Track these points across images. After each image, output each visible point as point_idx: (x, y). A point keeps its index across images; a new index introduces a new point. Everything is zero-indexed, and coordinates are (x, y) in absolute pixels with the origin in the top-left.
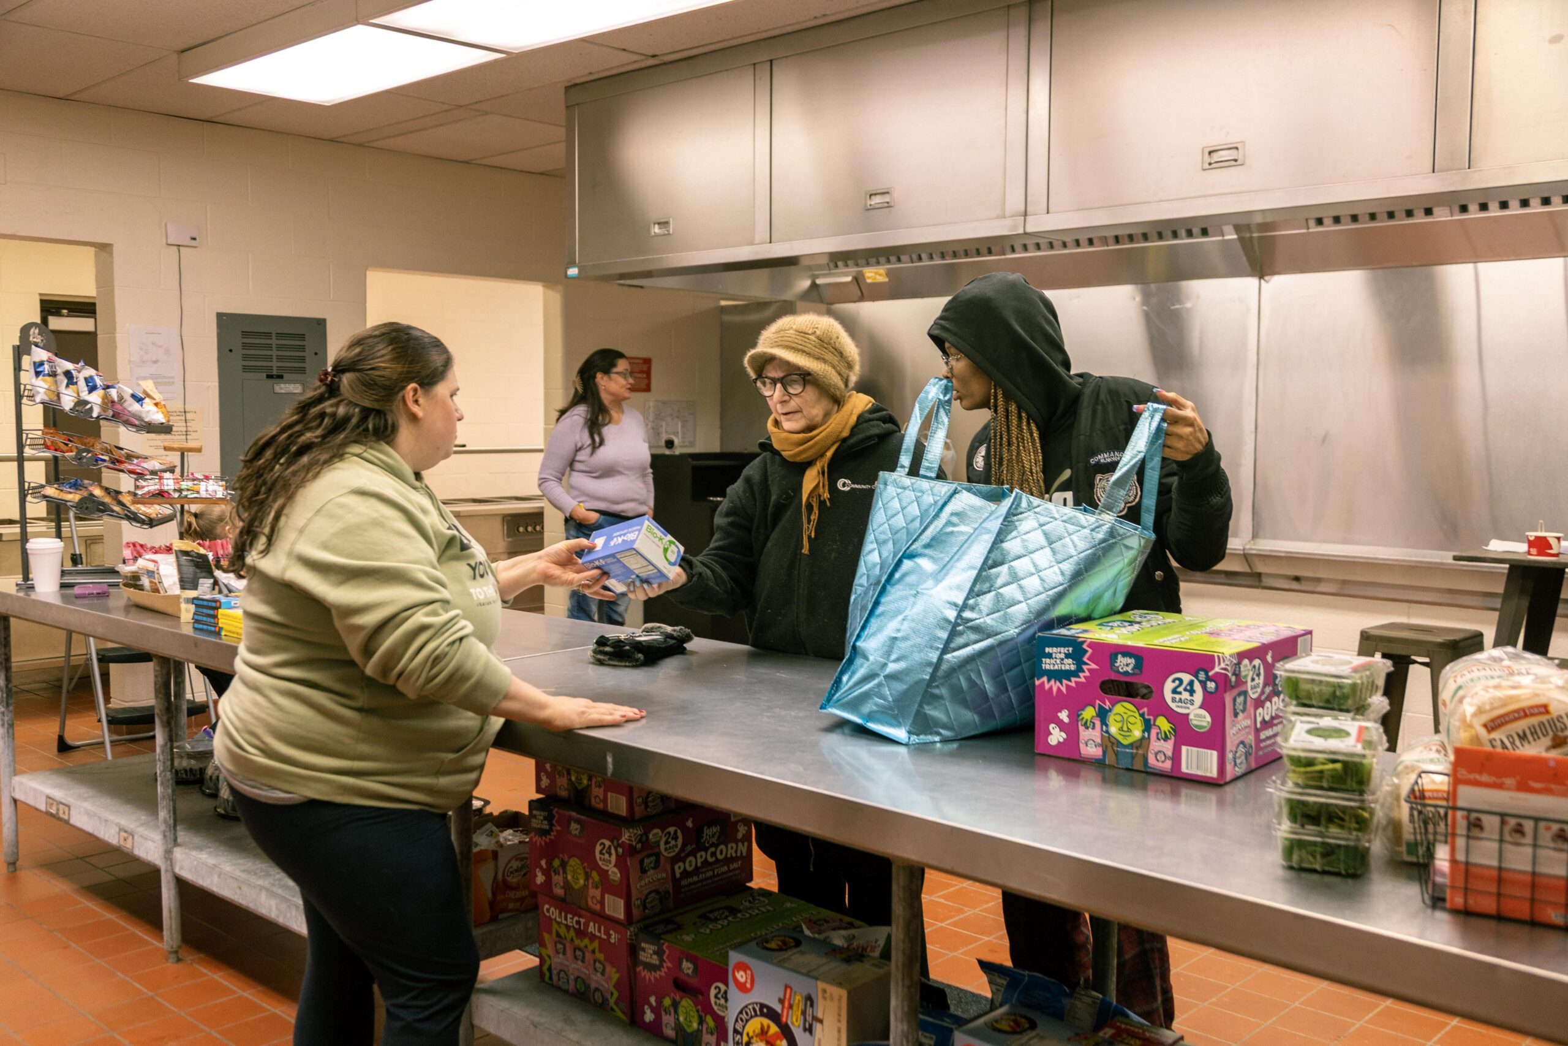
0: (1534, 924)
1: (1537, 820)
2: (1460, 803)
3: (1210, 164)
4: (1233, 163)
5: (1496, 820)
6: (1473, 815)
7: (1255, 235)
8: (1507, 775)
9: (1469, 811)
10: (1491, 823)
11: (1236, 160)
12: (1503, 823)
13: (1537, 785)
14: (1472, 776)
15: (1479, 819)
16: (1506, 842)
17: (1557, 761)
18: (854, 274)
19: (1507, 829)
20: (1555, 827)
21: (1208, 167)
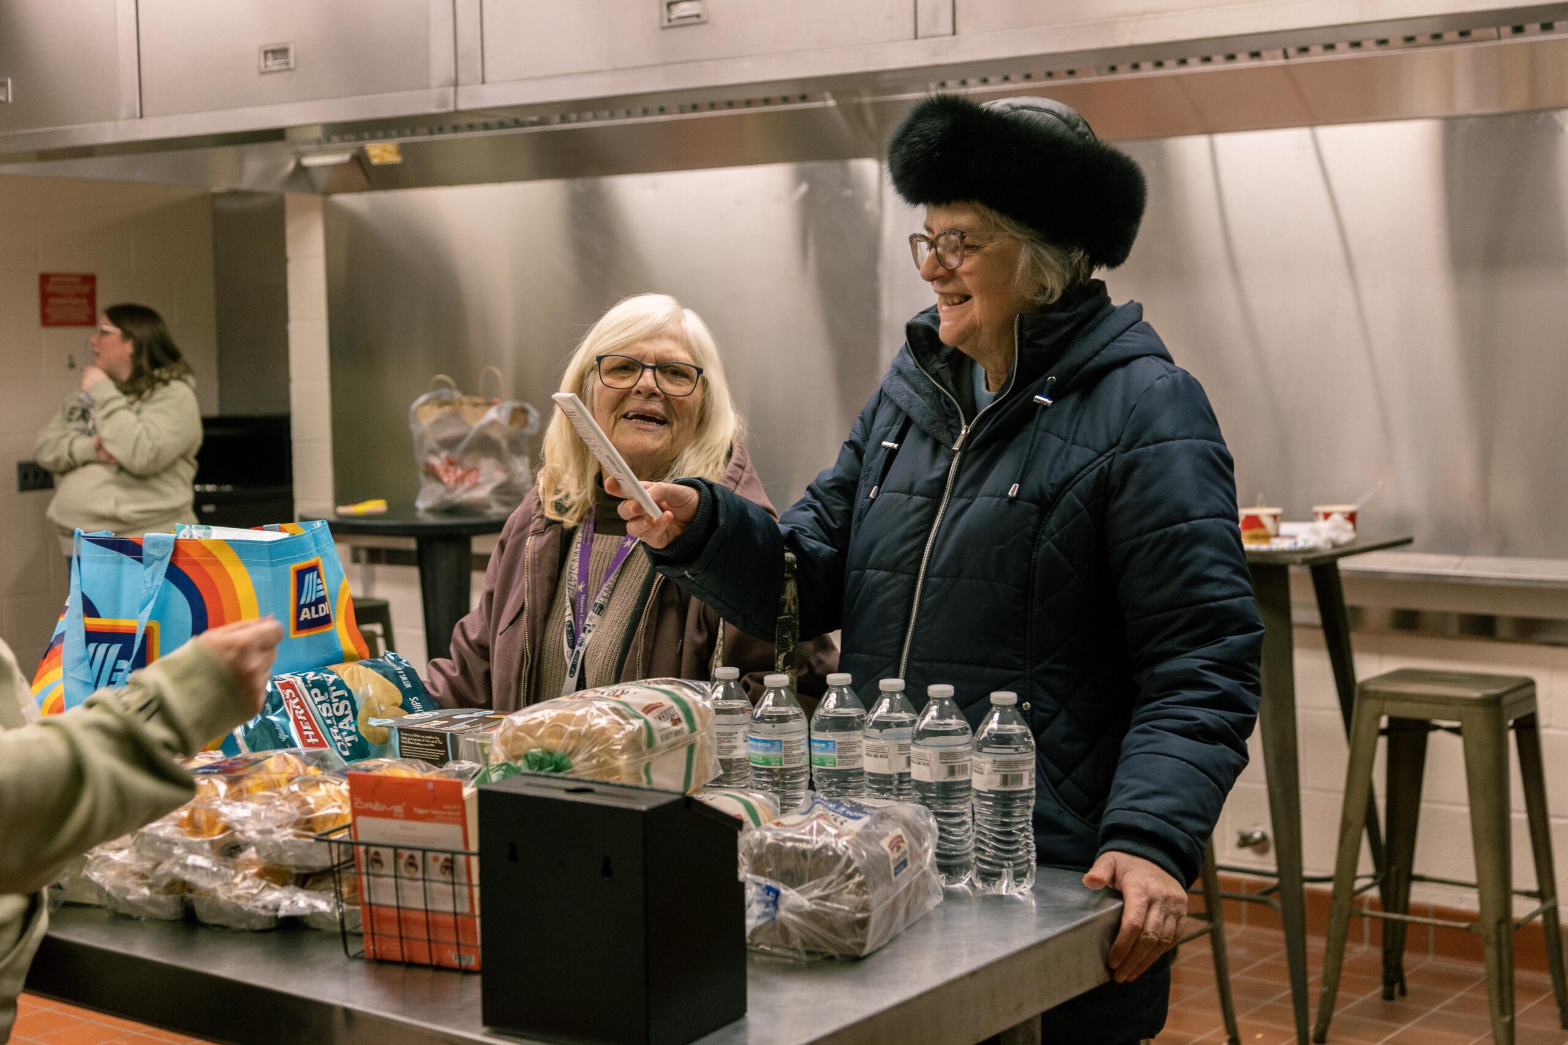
0: (439, 968)
1: (424, 851)
2: (362, 838)
3: (669, 20)
4: (695, 20)
5: (391, 852)
6: (373, 850)
7: (867, 99)
8: (398, 802)
9: (368, 845)
10: (387, 855)
11: (698, 16)
12: (397, 856)
13: (422, 812)
14: (367, 805)
15: (377, 853)
16: (402, 877)
17: (435, 782)
18: (354, 151)
19: (402, 862)
20: (442, 857)
21: (666, 23)
